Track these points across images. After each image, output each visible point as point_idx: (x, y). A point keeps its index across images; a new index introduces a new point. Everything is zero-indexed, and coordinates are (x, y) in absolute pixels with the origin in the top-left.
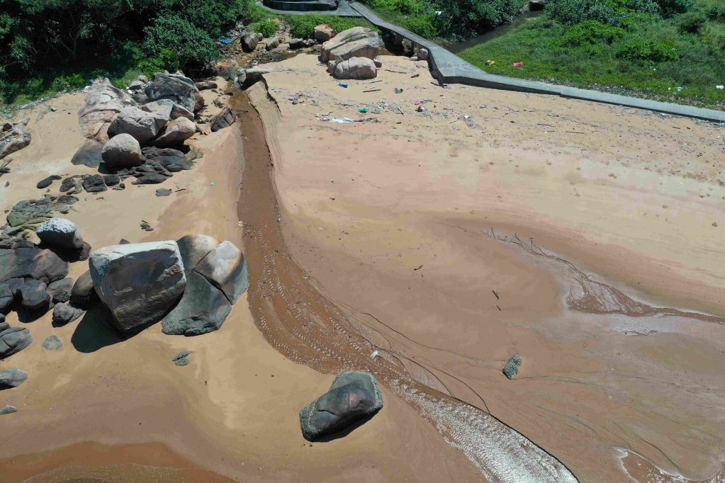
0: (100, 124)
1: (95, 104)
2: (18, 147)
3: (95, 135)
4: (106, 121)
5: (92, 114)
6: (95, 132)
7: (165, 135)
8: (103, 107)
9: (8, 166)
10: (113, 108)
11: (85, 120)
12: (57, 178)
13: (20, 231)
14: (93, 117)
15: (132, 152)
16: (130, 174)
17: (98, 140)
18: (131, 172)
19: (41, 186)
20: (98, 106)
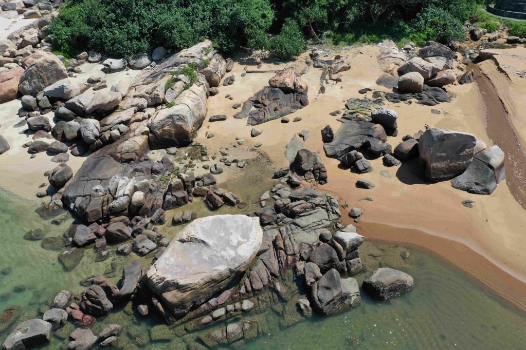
0: (393, 65)
1: (388, 53)
2: (345, 69)
3: (390, 71)
4: (397, 64)
5: (388, 59)
6: (390, 69)
7: (436, 79)
8: (394, 56)
9: (340, 78)
10: (401, 57)
11: (383, 61)
12: (370, 90)
13: (354, 113)
14: (388, 60)
15: (419, 84)
16: (414, 97)
17: (392, 74)
18: (414, 96)
19: (361, 92)
20: (391, 55)
